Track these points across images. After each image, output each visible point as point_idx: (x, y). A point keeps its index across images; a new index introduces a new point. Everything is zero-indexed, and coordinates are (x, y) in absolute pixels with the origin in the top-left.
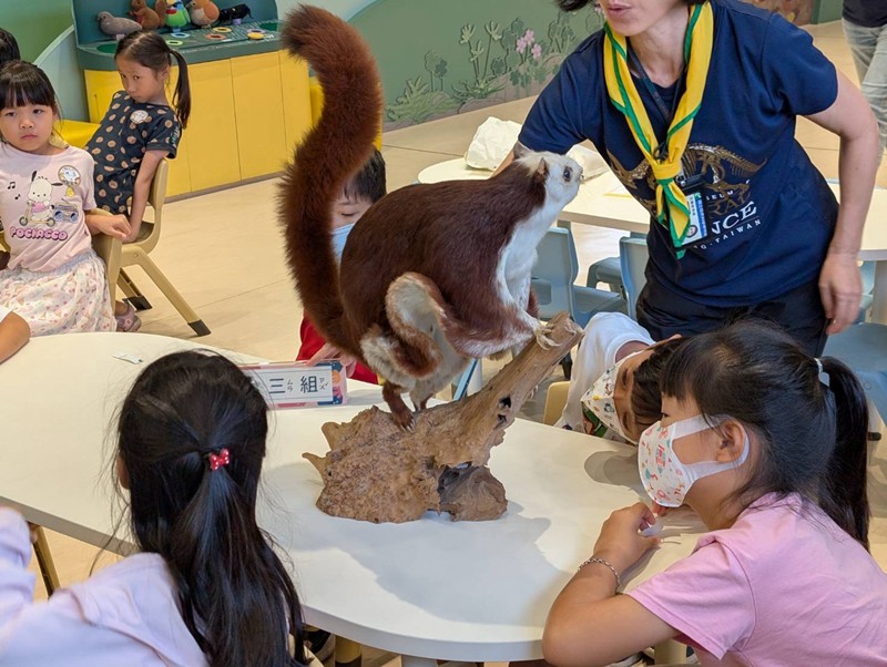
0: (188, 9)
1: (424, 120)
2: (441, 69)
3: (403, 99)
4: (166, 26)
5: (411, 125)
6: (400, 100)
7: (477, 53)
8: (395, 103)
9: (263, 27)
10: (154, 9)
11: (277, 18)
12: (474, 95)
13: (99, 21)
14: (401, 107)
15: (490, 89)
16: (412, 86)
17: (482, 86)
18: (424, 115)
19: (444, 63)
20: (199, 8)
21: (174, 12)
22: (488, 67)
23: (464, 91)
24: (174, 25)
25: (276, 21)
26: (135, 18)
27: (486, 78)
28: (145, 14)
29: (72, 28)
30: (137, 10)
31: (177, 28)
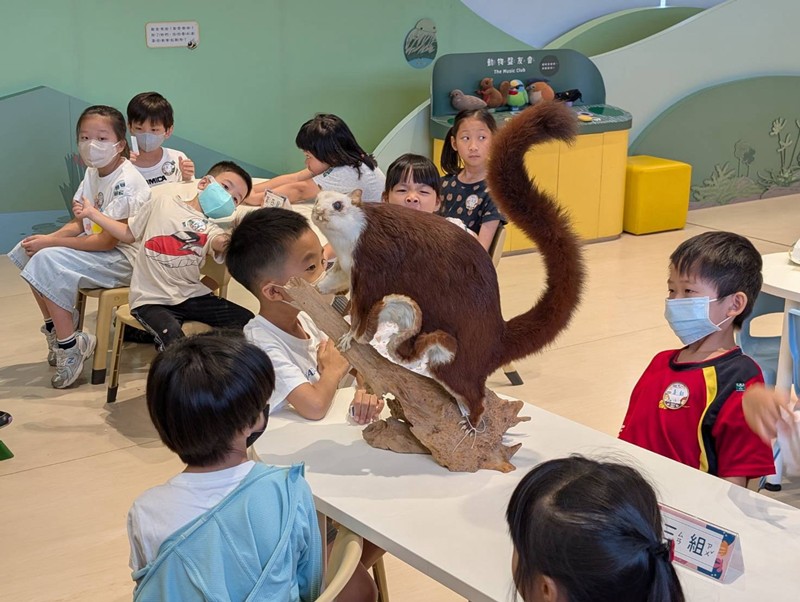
0: (528, 91)
1: (727, 202)
2: (749, 157)
3: (710, 182)
4: (507, 105)
5: (713, 206)
6: (707, 182)
7: (786, 145)
8: (702, 184)
9: (591, 110)
10: (499, 90)
11: (604, 103)
12: (777, 183)
13: (451, 97)
14: (708, 188)
15: (793, 179)
16: (719, 170)
17: (786, 175)
18: (727, 198)
19: (753, 152)
20: (537, 91)
21: (515, 93)
22: (795, 158)
23: (768, 179)
24: (513, 104)
25: (603, 106)
26: (482, 96)
27: (792, 168)
28: (491, 94)
29: (428, 102)
30: (485, 90)
31: (516, 107)
